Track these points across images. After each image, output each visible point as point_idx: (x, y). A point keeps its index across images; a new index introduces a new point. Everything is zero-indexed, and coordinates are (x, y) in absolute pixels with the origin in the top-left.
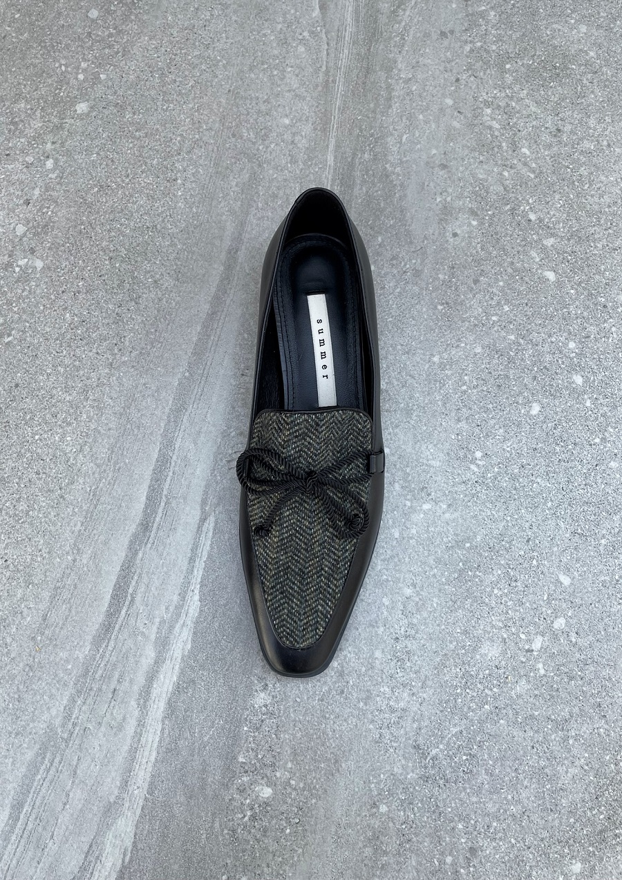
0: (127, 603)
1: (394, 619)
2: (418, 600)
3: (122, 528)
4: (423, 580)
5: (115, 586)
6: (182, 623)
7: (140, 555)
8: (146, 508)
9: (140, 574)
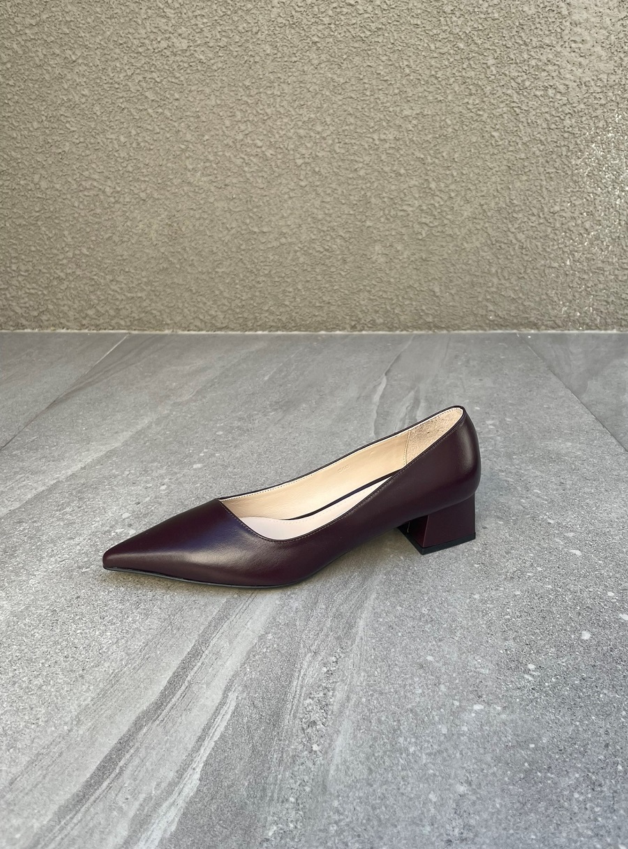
0: (113, 775)
1: (445, 819)
2: (474, 798)
3: (133, 705)
4: (480, 777)
5: (106, 757)
6: (172, 801)
7: (145, 730)
8: (165, 690)
9: (138, 748)
